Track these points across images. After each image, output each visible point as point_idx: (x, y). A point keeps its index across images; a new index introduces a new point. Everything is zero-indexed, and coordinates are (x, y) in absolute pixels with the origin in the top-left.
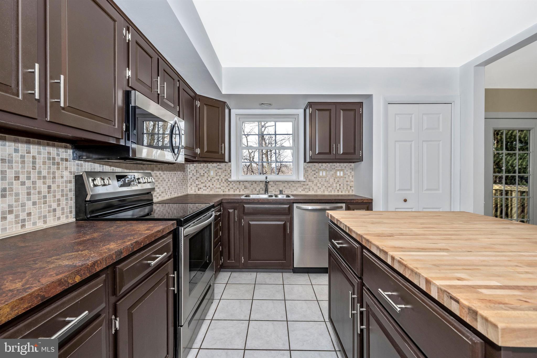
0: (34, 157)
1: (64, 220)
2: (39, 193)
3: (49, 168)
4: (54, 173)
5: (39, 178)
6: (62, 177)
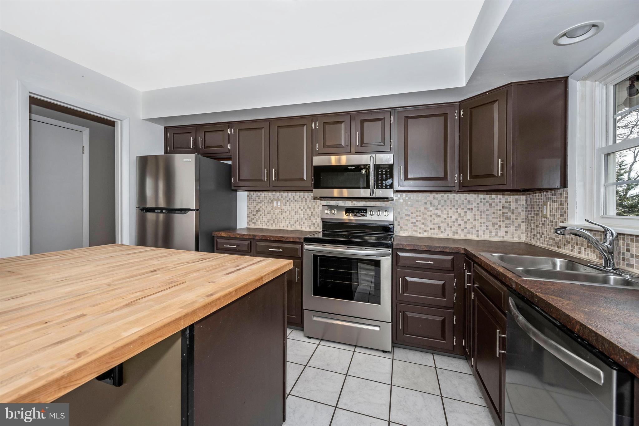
0: (306, 199)
1: (317, 230)
3: (312, 203)
5: (308, 208)
6: (318, 208)
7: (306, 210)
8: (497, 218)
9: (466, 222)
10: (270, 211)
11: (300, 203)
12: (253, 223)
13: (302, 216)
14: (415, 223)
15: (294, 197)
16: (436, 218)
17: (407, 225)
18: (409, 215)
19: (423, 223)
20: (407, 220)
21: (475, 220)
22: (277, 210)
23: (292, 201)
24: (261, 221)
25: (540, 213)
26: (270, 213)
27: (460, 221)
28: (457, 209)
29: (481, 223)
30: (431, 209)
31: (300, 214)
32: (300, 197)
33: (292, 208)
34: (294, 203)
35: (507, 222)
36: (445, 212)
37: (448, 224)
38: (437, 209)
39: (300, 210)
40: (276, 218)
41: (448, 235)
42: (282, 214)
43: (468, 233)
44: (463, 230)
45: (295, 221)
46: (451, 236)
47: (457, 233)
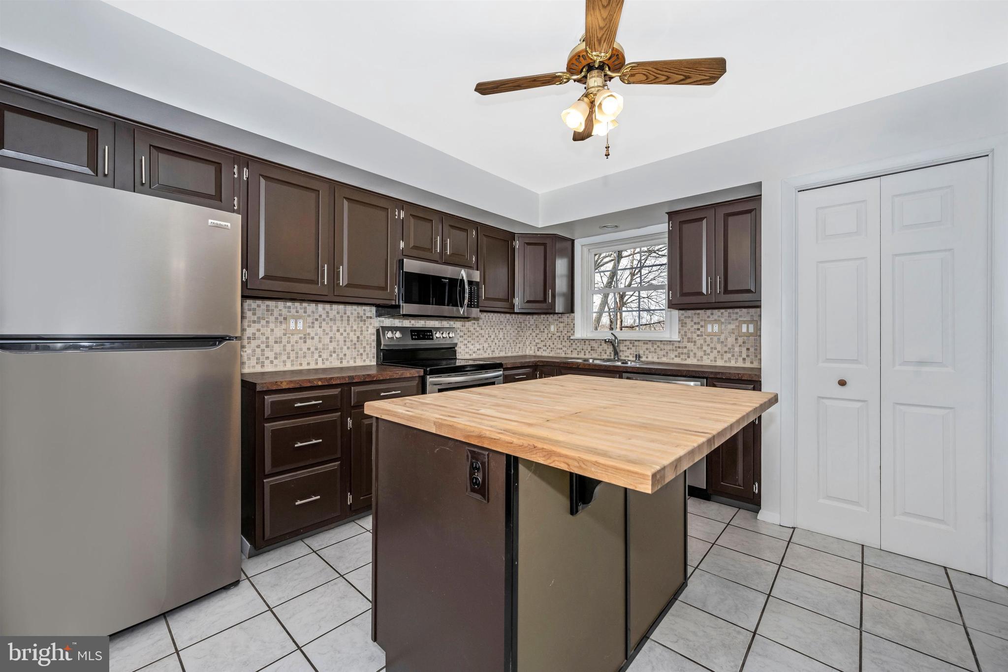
0: (348, 317)
1: (368, 363)
2: (352, 341)
3: (359, 324)
4: (362, 327)
5: (352, 331)
6: (367, 330)
7: (348, 334)
8: (515, 336)
9: (499, 341)
10: (281, 338)
11: (338, 323)
13: (341, 343)
14: (467, 344)
15: (328, 313)
16: (481, 339)
18: (463, 337)
19: (473, 344)
20: (461, 342)
21: (504, 339)
22: (295, 336)
23: (324, 320)
24: (258, 359)
26: (281, 342)
29: (507, 341)
30: (478, 329)
31: (338, 341)
32: (338, 313)
33: (324, 331)
34: (327, 323)
35: (520, 339)
37: (489, 344)
38: (482, 329)
39: (338, 334)
40: (293, 350)
41: (489, 354)
42: (305, 342)
43: (501, 351)
44: (497, 349)
45: (331, 352)
46: (491, 356)
47: (494, 351)
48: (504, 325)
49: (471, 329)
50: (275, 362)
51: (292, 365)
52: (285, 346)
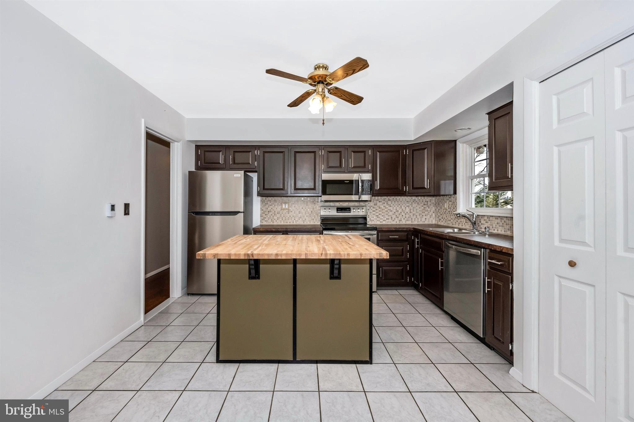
0: (307, 202)
2: (309, 213)
3: (312, 205)
4: (313, 207)
5: (309, 208)
6: (316, 208)
7: (307, 210)
8: (421, 211)
9: (406, 214)
10: (279, 211)
11: (302, 205)
12: (265, 221)
13: (304, 214)
14: (378, 216)
16: (390, 212)
17: (373, 217)
18: (375, 211)
19: (382, 216)
20: (373, 214)
21: (410, 213)
22: (285, 211)
23: (296, 204)
24: (272, 219)
25: (443, 207)
26: (279, 213)
27: (403, 214)
28: (401, 206)
29: (413, 214)
30: (387, 206)
31: (302, 213)
33: (296, 208)
34: (298, 205)
35: (426, 213)
36: (395, 208)
37: (396, 216)
38: (390, 207)
39: (302, 210)
40: (284, 217)
41: (396, 222)
42: (289, 213)
43: (407, 220)
44: (404, 219)
45: (299, 218)
46: (398, 223)
47: (401, 220)
48: (410, 203)
49: (382, 207)
50: (278, 221)
51: (284, 222)
52: (281, 215)
